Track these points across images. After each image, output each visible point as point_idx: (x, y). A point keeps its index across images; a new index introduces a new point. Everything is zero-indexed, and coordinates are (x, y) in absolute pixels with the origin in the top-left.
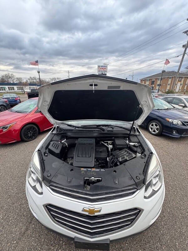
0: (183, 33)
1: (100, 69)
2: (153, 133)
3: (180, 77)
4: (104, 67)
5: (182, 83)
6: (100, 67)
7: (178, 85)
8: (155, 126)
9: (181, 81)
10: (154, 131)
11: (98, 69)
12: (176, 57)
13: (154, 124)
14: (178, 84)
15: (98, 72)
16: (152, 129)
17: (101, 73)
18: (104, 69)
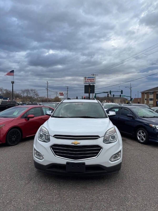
1: (87, 80)
2: (141, 141)
4: (90, 79)
6: (87, 79)
8: (142, 134)
10: (142, 140)
11: (85, 80)
13: (141, 131)
15: (85, 84)
16: (140, 137)
17: (88, 84)
18: (91, 80)
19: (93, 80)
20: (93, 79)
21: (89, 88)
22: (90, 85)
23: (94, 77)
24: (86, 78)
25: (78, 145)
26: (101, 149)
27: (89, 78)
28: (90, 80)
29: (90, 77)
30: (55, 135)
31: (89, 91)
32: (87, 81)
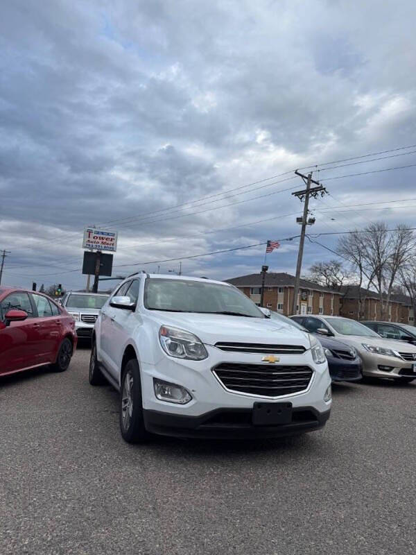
0: (293, 194)
1: (92, 239)
3: (303, 291)
4: (102, 236)
5: (310, 305)
6: (93, 235)
7: (302, 309)
9: (306, 300)
11: (88, 239)
12: (287, 240)
14: (302, 307)
15: (85, 247)
17: (95, 251)
18: (104, 241)
19: (110, 242)
20: (110, 237)
21: (98, 262)
22: (99, 253)
23: (113, 235)
24: (90, 232)
25: (277, 363)
26: (312, 374)
27: (98, 233)
28: (102, 238)
29: (103, 233)
30: (218, 343)
31: (98, 268)
32: (94, 240)
